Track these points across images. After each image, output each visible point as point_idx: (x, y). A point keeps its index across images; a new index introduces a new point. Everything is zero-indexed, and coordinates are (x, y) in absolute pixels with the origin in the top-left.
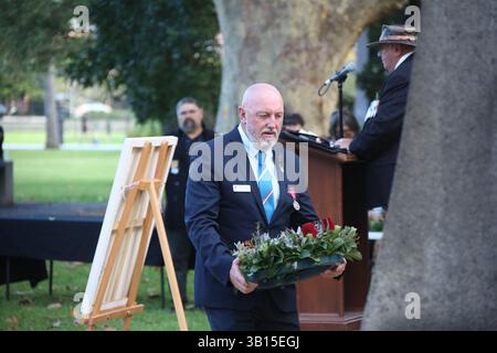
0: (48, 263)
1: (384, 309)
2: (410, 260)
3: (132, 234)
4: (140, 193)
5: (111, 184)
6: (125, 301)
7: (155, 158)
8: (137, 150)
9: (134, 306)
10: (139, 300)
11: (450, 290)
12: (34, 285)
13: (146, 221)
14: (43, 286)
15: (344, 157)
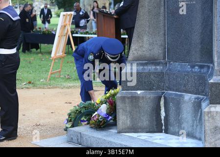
0: (39, 44)
1: (134, 54)
2: (140, 41)
3: (63, 37)
4: (65, 26)
5: (57, 25)
6: (62, 54)
7: (68, 17)
8: (64, 15)
9: (64, 55)
10: (65, 53)
11: (150, 48)
12: (37, 50)
13: (67, 34)
14: (39, 50)
15: (115, 17)
